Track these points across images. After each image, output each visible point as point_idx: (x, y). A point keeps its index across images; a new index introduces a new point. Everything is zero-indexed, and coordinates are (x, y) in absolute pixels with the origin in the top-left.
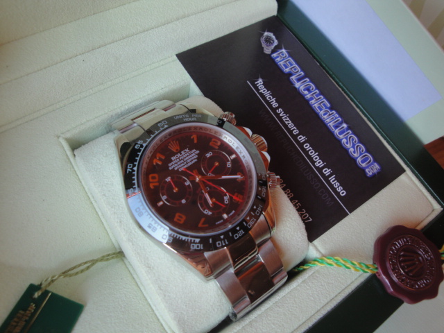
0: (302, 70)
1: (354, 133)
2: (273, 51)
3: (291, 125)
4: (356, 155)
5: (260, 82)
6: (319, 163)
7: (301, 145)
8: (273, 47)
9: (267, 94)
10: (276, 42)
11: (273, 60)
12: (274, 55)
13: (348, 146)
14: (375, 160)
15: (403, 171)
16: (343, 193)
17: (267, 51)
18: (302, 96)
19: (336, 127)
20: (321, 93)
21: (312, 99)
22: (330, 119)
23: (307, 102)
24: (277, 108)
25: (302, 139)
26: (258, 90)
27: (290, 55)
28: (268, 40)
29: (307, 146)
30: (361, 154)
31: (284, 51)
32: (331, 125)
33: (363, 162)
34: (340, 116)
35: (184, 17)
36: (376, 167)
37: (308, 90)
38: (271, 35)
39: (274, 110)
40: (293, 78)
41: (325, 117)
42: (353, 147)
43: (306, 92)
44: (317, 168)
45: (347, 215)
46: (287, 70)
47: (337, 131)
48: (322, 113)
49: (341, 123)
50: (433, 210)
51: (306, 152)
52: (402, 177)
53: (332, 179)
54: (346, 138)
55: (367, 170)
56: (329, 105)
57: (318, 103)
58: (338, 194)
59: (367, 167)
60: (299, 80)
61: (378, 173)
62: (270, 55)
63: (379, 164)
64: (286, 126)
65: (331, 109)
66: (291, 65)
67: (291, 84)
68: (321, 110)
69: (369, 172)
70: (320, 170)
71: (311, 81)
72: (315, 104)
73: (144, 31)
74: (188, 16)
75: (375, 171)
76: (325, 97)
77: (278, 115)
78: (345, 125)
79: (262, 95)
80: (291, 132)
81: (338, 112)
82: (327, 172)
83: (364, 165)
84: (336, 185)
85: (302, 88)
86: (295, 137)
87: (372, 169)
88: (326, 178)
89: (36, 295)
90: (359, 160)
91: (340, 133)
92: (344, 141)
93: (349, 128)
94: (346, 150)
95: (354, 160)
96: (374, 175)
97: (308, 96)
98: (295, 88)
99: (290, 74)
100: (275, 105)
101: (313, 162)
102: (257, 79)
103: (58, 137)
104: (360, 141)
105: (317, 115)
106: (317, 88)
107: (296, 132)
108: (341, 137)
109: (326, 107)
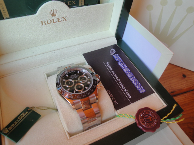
0: (122, 60)
1: (137, 80)
2: (114, 54)
3: (116, 76)
4: (137, 86)
5: (108, 63)
6: (123, 88)
7: (118, 82)
8: (114, 53)
9: (109, 67)
10: (115, 52)
11: (113, 57)
12: (114, 55)
13: (135, 83)
14: (144, 88)
15: (154, 92)
16: (130, 97)
17: (112, 54)
18: (121, 68)
19: (131, 77)
20: (128, 67)
21: (124, 69)
22: (129, 75)
23: (123, 69)
24: (112, 71)
25: (119, 80)
26: (106, 65)
27: (119, 56)
28: (113, 51)
29: (120, 82)
30: (139, 86)
31: (117, 54)
32: (130, 77)
33: (139, 88)
34: (133, 74)
35: (86, 43)
36: (144, 90)
37: (123, 66)
38: (114, 50)
39: (111, 71)
40: (119, 62)
41: (128, 74)
42: (136, 84)
43: (123, 67)
44: (122, 89)
45: (130, 104)
46: (117, 60)
47: (131, 79)
48: (127, 73)
49: (133, 76)
50: (164, 106)
51: (119, 84)
52: (153, 94)
53: (127, 93)
54: (134, 81)
55: (140, 91)
56: (130, 71)
57: (126, 70)
58: (128, 97)
59: (141, 90)
60: (121, 63)
61: (144, 92)
62: (112, 56)
63: (145, 89)
64: (114, 76)
65: (130, 72)
66: (119, 58)
67: (118, 64)
68: (127, 72)
69: (141, 92)
70: (123, 90)
71: (125, 63)
72: (125, 70)
73: (73, 46)
74: (87, 42)
75: (143, 91)
76: (129, 68)
77: (112, 73)
78: (134, 77)
79: (108, 67)
80: (115, 78)
81: (132, 73)
82: (126, 90)
83: (139, 89)
84: (128, 94)
85: (121, 65)
86: (116, 79)
87: (142, 91)
88: (125, 92)
89: (29, 110)
90: (138, 88)
91: (132, 79)
92: (133, 82)
93: (136, 78)
94: (134, 85)
95: (136, 88)
96: (143, 93)
97: (123, 68)
98: (119, 65)
99: (118, 61)
100: (111, 70)
101: (121, 87)
102: (107, 62)
103: (44, 73)
104: (139, 82)
105: (125, 74)
106: (126, 65)
107: (117, 78)
108: (132, 80)
109: (129, 71)
